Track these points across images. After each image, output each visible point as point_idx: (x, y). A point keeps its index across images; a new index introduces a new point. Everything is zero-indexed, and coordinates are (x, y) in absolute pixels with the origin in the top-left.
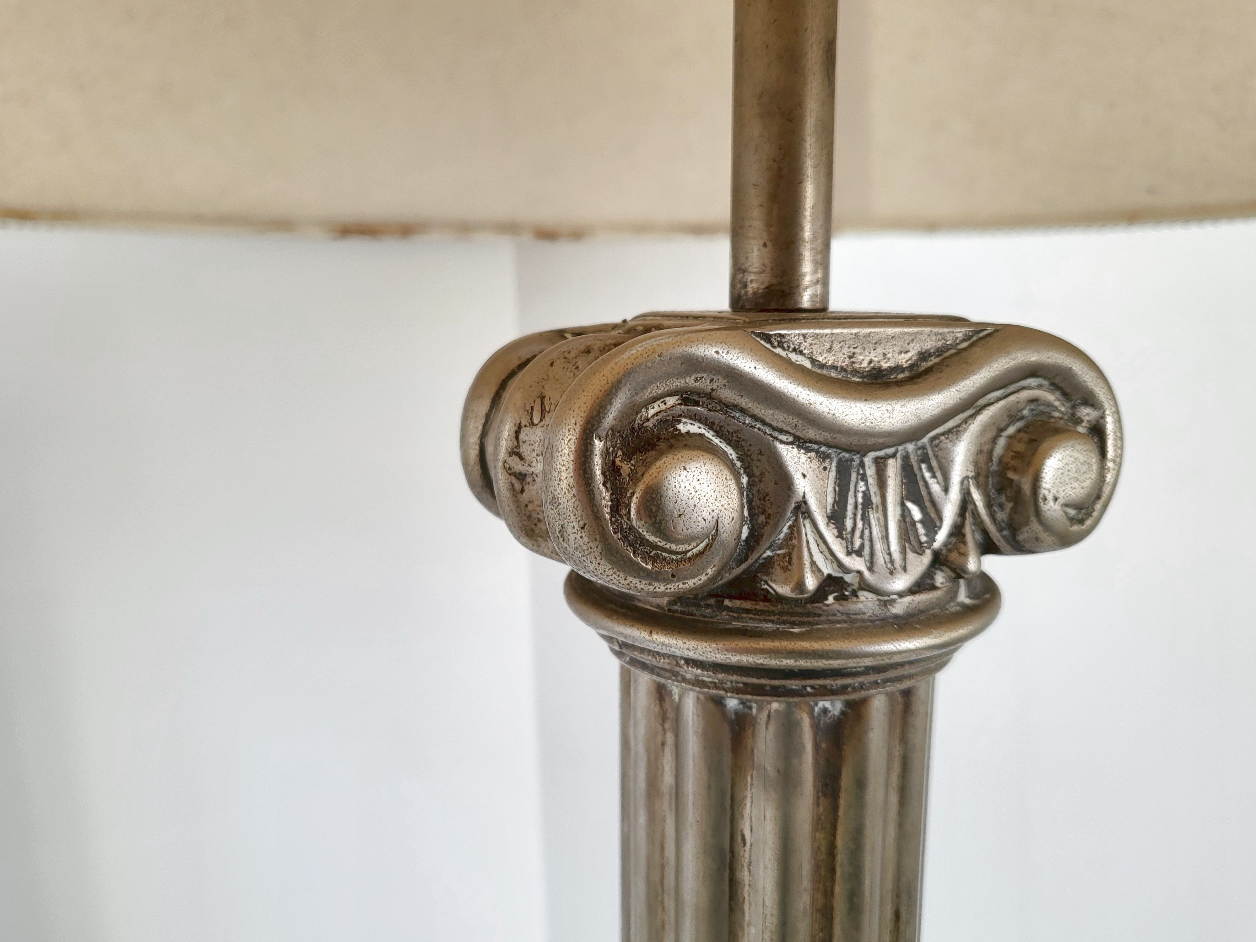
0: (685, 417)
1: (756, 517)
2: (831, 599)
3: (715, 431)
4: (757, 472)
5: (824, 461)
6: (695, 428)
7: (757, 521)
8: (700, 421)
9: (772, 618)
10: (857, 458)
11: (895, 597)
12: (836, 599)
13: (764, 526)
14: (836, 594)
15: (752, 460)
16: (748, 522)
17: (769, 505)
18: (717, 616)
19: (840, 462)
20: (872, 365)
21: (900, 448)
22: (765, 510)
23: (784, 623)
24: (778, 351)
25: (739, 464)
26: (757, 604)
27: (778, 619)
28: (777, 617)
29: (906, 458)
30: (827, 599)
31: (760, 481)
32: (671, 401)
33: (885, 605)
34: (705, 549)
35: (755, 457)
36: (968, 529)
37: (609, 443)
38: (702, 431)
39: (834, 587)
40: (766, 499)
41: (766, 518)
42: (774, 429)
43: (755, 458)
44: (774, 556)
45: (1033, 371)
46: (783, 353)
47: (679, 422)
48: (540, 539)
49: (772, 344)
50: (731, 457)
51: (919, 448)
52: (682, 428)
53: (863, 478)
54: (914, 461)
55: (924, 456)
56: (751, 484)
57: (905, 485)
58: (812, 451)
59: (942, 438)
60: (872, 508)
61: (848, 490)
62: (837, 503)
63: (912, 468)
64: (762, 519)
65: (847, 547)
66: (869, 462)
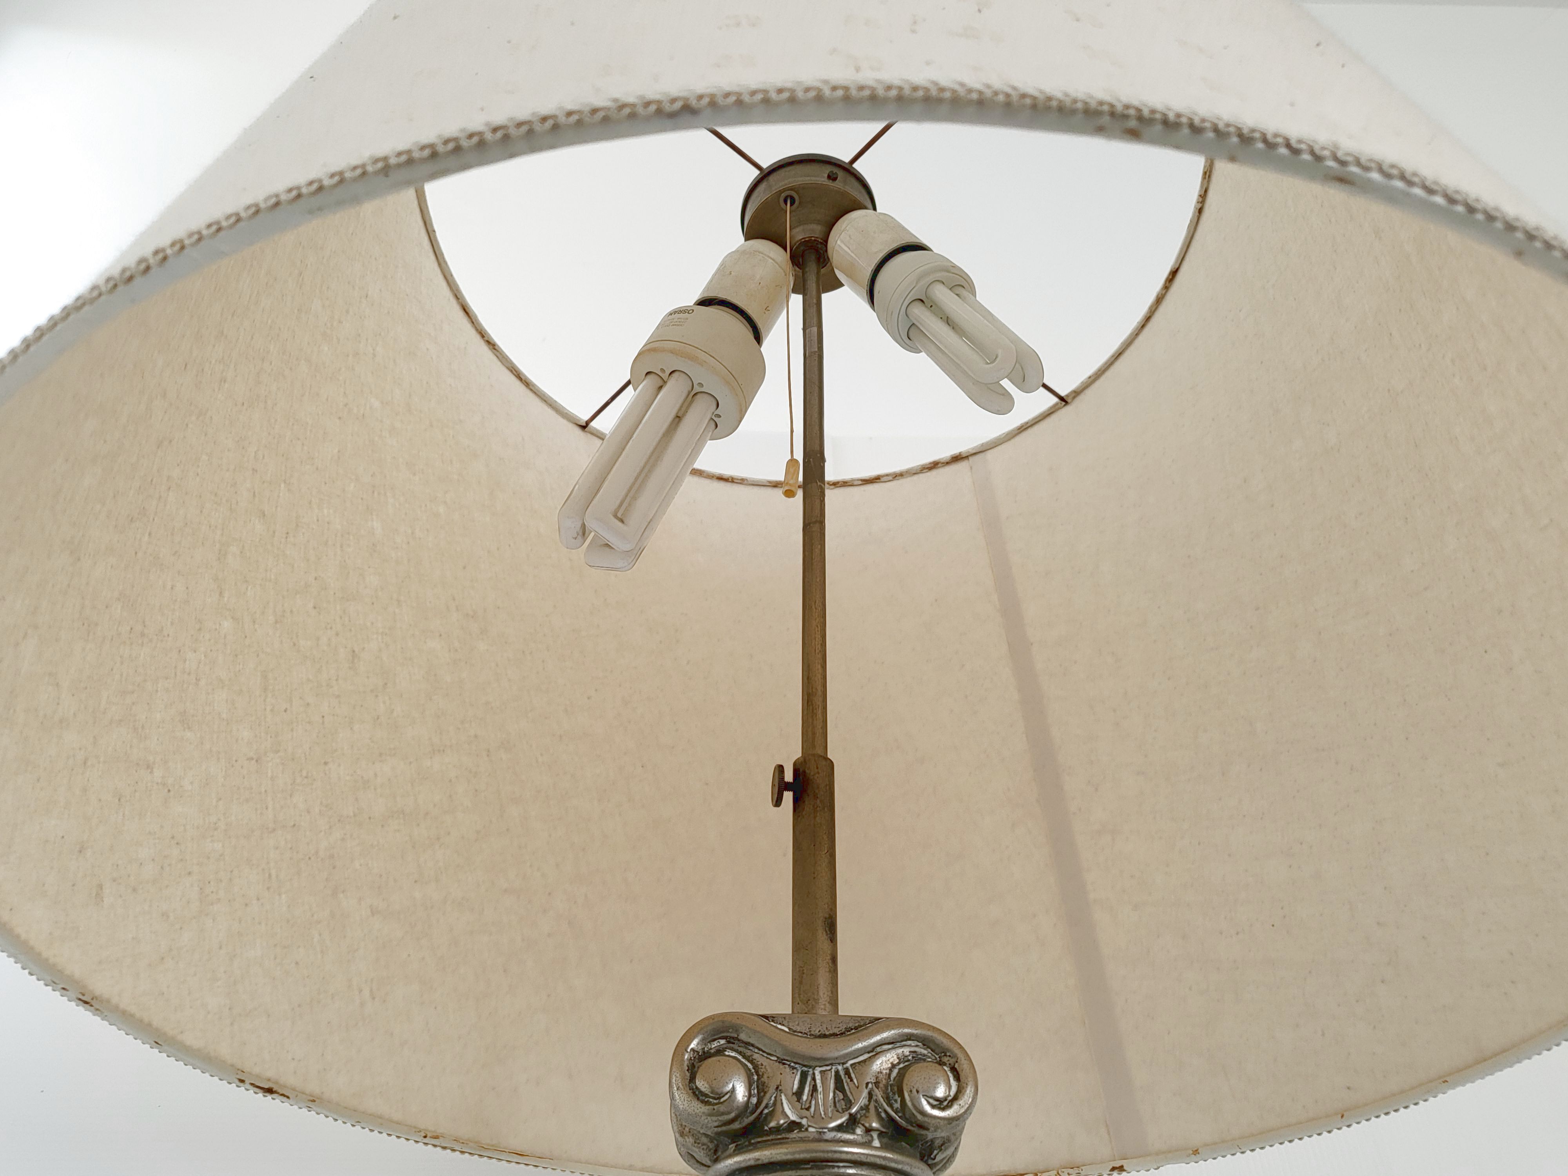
0: (729, 1049)
2: (795, 1132)
3: (742, 1056)
4: (761, 1073)
5: (793, 1069)
6: (733, 1054)
7: (760, 1094)
8: (736, 1052)
10: (811, 1070)
11: (826, 1130)
12: (797, 1132)
13: (763, 1097)
14: (798, 1130)
16: (757, 1096)
17: (765, 1087)
19: (802, 1071)
20: (820, 1032)
21: (834, 1067)
22: (764, 1091)
24: (772, 1023)
25: (753, 1071)
29: (837, 1072)
30: (793, 1131)
32: (723, 1042)
33: (820, 1134)
34: (728, 1098)
35: (760, 1067)
36: (872, 1107)
37: (692, 1056)
38: (736, 1056)
39: (796, 1126)
40: (764, 1085)
41: (764, 1093)
42: (768, 1054)
45: (909, 1037)
46: (775, 1025)
47: (726, 1051)
48: (686, 1137)
49: (769, 1021)
50: (749, 1067)
51: (845, 1068)
52: (727, 1053)
53: (814, 1079)
54: (842, 1073)
55: (847, 1072)
56: (758, 1079)
57: (836, 1083)
58: (787, 1064)
59: (857, 1064)
60: (817, 1092)
61: (805, 1083)
62: (799, 1088)
63: (840, 1076)
64: (762, 1094)
65: (802, 1106)
66: (817, 1073)
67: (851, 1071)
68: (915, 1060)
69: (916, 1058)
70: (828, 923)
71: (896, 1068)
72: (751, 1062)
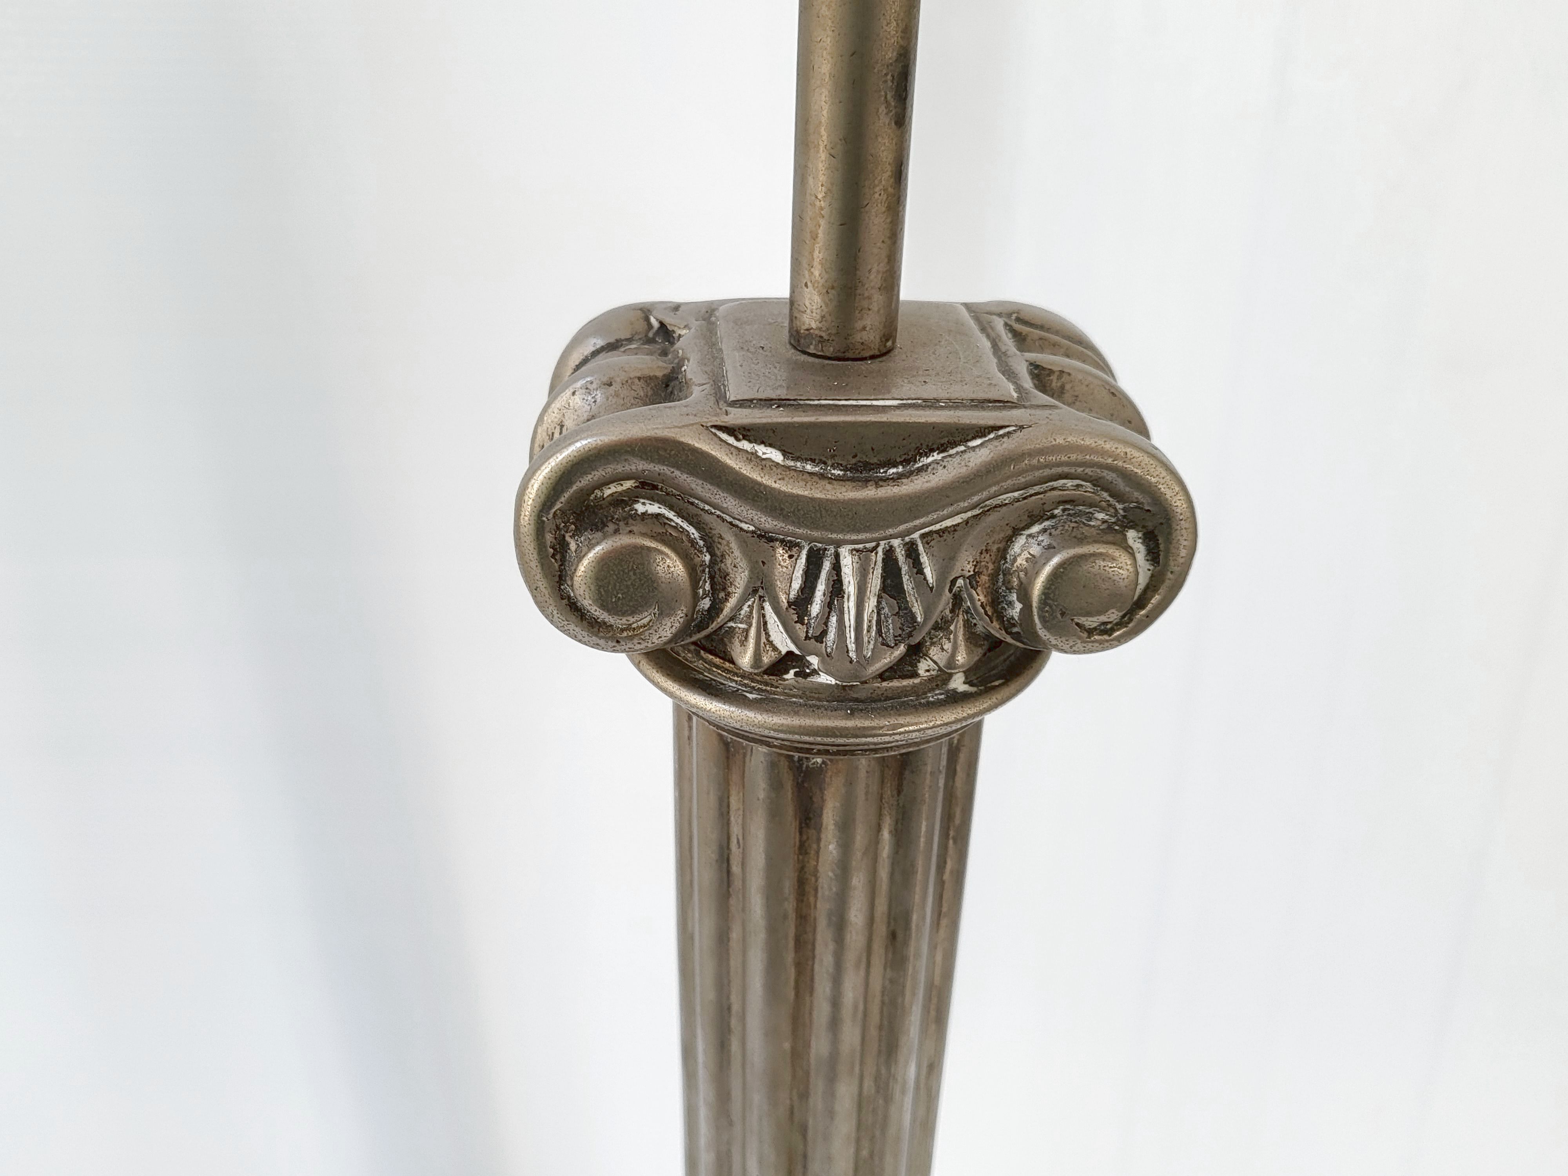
0: (644, 497)
1: (717, 592)
2: (791, 675)
3: (676, 512)
4: (718, 553)
5: (790, 549)
6: (654, 508)
7: (718, 595)
8: (660, 503)
9: (736, 678)
10: (830, 548)
11: (857, 683)
12: (796, 674)
13: (724, 602)
14: (798, 670)
15: (714, 542)
16: (710, 595)
17: (729, 585)
18: (695, 662)
19: (810, 551)
20: (857, 459)
21: (882, 543)
22: (725, 588)
23: (746, 685)
24: (744, 444)
25: (701, 543)
26: (724, 663)
27: (740, 681)
28: (739, 679)
29: (889, 553)
30: (787, 672)
31: (721, 561)
32: (628, 484)
36: (958, 622)
38: (663, 511)
39: (796, 662)
40: (727, 579)
41: (726, 595)
42: (734, 517)
43: (716, 540)
44: (736, 628)
46: (751, 447)
47: (637, 502)
50: (692, 536)
51: (907, 543)
52: (640, 508)
53: (837, 567)
54: (900, 554)
55: (912, 551)
56: (713, 562)
57: (884, 578)
58: (777, 540)
59: (935, 535)
60: (843, 597)
61: (817, 577)
62: (802, 589)
63: (896, 561)
64: (722, 595)
65: (807, 632)
66: (844, 551)
67: (921, 548)
68: (1069, 515)
69: (1071, 512)
70: (893, 76)
71: (1021, 534)
72: (698, 526)
